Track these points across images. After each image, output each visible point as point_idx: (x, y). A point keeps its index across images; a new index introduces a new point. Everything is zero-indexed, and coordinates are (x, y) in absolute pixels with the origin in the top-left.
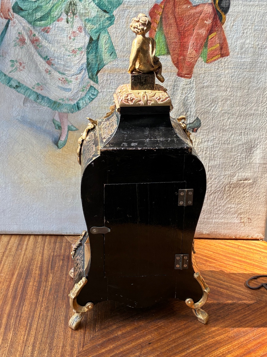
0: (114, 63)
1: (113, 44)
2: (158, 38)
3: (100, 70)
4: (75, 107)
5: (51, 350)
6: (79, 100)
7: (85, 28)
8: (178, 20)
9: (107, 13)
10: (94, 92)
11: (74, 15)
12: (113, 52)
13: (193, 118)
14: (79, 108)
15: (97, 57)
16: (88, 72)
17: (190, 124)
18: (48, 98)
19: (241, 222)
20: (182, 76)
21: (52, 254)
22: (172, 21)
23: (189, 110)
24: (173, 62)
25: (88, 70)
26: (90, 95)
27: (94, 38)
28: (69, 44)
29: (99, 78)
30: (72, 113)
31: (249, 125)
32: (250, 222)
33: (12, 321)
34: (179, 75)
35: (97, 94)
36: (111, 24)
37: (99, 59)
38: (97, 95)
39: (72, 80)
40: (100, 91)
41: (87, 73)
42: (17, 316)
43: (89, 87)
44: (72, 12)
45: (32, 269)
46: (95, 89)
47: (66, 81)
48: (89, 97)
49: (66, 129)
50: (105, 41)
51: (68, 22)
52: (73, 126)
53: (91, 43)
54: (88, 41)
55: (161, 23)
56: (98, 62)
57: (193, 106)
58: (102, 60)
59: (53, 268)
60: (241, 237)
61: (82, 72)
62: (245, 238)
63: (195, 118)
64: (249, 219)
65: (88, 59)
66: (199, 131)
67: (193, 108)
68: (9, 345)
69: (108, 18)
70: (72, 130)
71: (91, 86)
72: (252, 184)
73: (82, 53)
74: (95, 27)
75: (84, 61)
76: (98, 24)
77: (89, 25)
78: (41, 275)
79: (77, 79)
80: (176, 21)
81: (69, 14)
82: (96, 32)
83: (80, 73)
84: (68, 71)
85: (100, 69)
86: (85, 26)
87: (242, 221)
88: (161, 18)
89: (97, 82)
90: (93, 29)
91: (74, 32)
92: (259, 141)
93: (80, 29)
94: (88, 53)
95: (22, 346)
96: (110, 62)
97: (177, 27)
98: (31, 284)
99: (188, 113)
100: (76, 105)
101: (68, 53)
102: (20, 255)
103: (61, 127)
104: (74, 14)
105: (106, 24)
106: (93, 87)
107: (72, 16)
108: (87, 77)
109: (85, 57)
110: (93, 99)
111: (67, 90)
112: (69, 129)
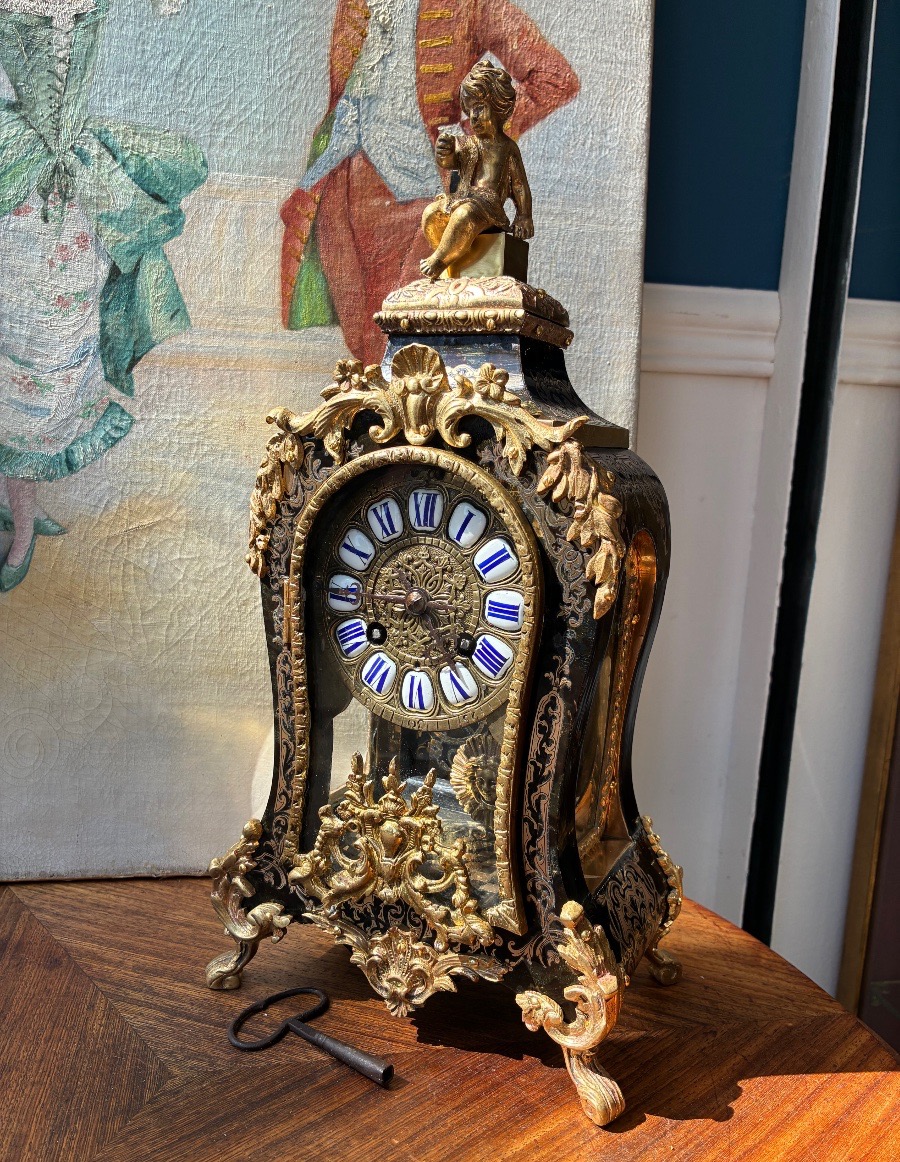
0: (183, 341)
1: (180, 288)
2: (305, 279)
3: (140, 358)
4: (60, 464)
6: (73, 444)
7: (97, 239)
8: (359, 236)
9: (164, 202)
10: (121, 420)
11: (64, 201)
12: (177, 310)
14: (71, 466)
15: (132, 321)
16: (103, 362)
22: (343, 236)
24: (349, 345)
25: (102, 356)
27: (125, 269)
28: (47, 279)
29: (135, 379)
30: (51, 481)
35: (131, 426)
36: (173, 233)
37: (136, 326)
38: (127, 431)
39: (53, 383)
40: (137, 418)
41: (101, 366)
43: (105, 406)
44: (60, 192)
46: (123, 411)
47: (33, 386)
48: (103, 433)
49: (29, 531)
50: (155, 278)
51: (45, 219)
52: (53, 521)
53: (114, 280)
54: (106, 276)
55: (313, 240)
56: (135, 337)
58: (144, 332)
61: (85, 361)
65: (103, 325)
69: (164, 218)
70: (48, 533)
71: (111, 404)
73: (85, 308)
74: (128, 238)
75: (94, 330)
76: (134, 230)
77: (109, 232)
79: (68, 380)
80: (354, 236)
81: (50, 198)
82: (131, 253)
83: (79, 365)
84: (41, 355)
85: (139, 355)
86: (98, 234)
88: (314, 228)
89: (129, 391)
90: (122, 243)
91: (64, 248)
93: (82, 240)
94: (105, 309)
96: (170, 337)
97: (358, 253)
100: (64, 458)
101: (42, 305)
103: (12, 523)
104: (65, 198)
105: (157, 233)
106: (118, 405)
107: (59, 203)
108: (101, 376)
109: (96, 319)
111: (38, 412)
112: (39, 530)
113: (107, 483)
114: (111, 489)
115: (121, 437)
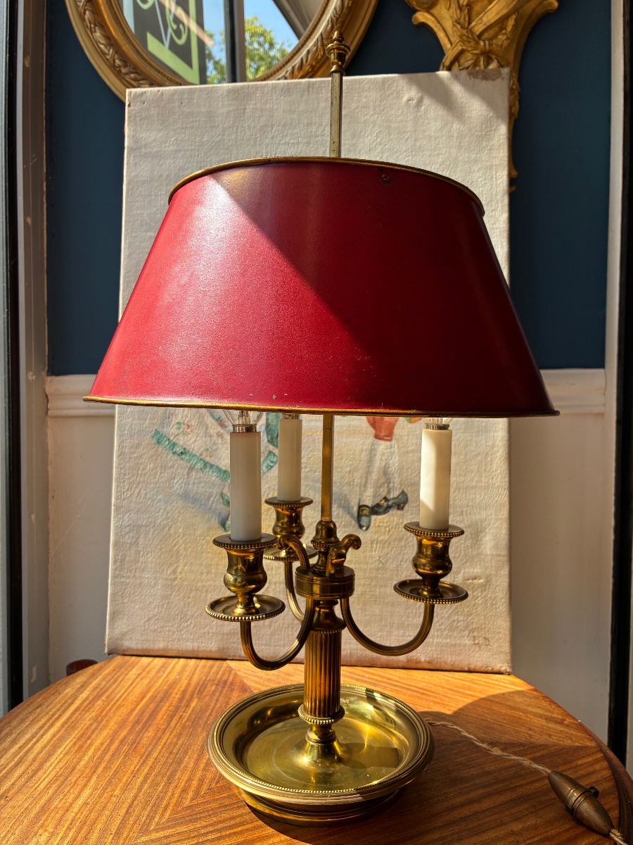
5: (169, 782)
10: (274, 458)
13: (397, 492)
17: (394, 499)
18: (217, 467)
19: (474, 644)
20: (380, 439)
21: (204, 678)
23: (392, 480)
24: (369, 422)
25: (267, 432)
26: (268, 462)
31: (471, 501)
32: (487, 643)
33: (125, 747)
34: (377, 437)
35: (277, 461)
38: (276, 463)
41: (266, 436)
42: (134, 742)
45: (171, 693)
46: (274, 455)
48: (267, 464)
57: (397, 476)
59: (200, 693)
60: (477, 668)
62: (483, 669)
63: (400, 491)
64: (485, 638)
65: (267, 420)
67: (397, 479)
68: (111, 774)
71: (270, 452)
72: (485, 586)
75: (263, 422)
78: (181, 700)
87: (477, 642)
89: (277, 447)
92: (487, 523)
94: (268, 413)
95: (129, 777)
98: (164, 708)
99: (390, 485)
102: (160, 677)
106: (272, 452)
108: (266, 441)
109: (265, 417)
110: (271, 467)
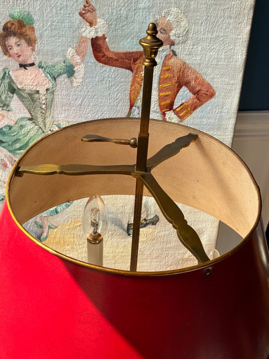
4: (54, 212)
6: (57, 207)
13: (153, 215)
14: (57, 212)
17: (150, 219)
23: (150, 210)
30: (52, 216)
31: (197, 219)
38: (72, 203)
48: (65, 204)
49: (47, 228)
52: (53, 225)
57: (153, 207)
66: (158, 224)
67: (153, 209)
70: (52, 228)
92: (205, 229)
99: (148, 212)
100: (55, 210)
103: (42, 227)
112: (50, 227)
113: (67, 216)
114: (68, 217)
115: (70, 205)
